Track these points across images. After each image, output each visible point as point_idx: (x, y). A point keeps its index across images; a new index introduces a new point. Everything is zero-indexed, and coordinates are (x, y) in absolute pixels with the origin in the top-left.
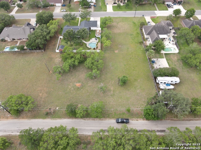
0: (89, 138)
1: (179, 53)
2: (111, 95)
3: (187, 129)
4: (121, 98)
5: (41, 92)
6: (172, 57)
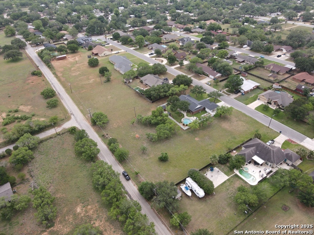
1: (252, 186)
2: (145, 159)
3: (145, 216)
4: (147, 166)
5: (116, 123)
6: (238, 182)
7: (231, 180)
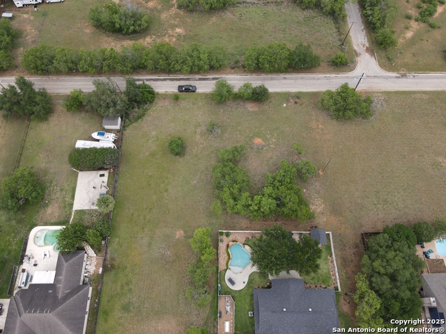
1: (33, 226)
2: (200, 126)
4: (184, 121)
5: (322, 130)
6: (57, 214)
7: (67, 209)
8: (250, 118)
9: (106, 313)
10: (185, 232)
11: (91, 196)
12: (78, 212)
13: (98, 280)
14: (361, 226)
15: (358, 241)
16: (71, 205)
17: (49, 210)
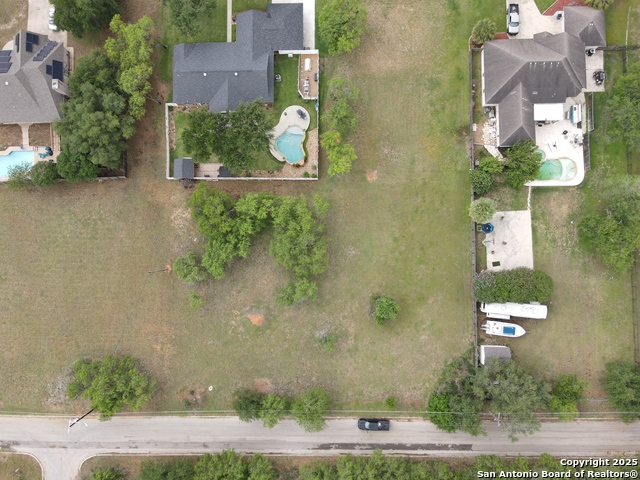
0: (295, 463)
1: (582, 186)
2: (349, 351)
4: (375, 359)
5: (156, 340)
6: (553, 204)
7: (539, 212)
8: (269, 365)
9: (460, 78)
10: (364, 179)
11: (507, 232)
12: (522, 207)
13: (477, 115)
14: (125, 189)
15: (134, 169)
16: (534, 218)
17: (565, 210)
